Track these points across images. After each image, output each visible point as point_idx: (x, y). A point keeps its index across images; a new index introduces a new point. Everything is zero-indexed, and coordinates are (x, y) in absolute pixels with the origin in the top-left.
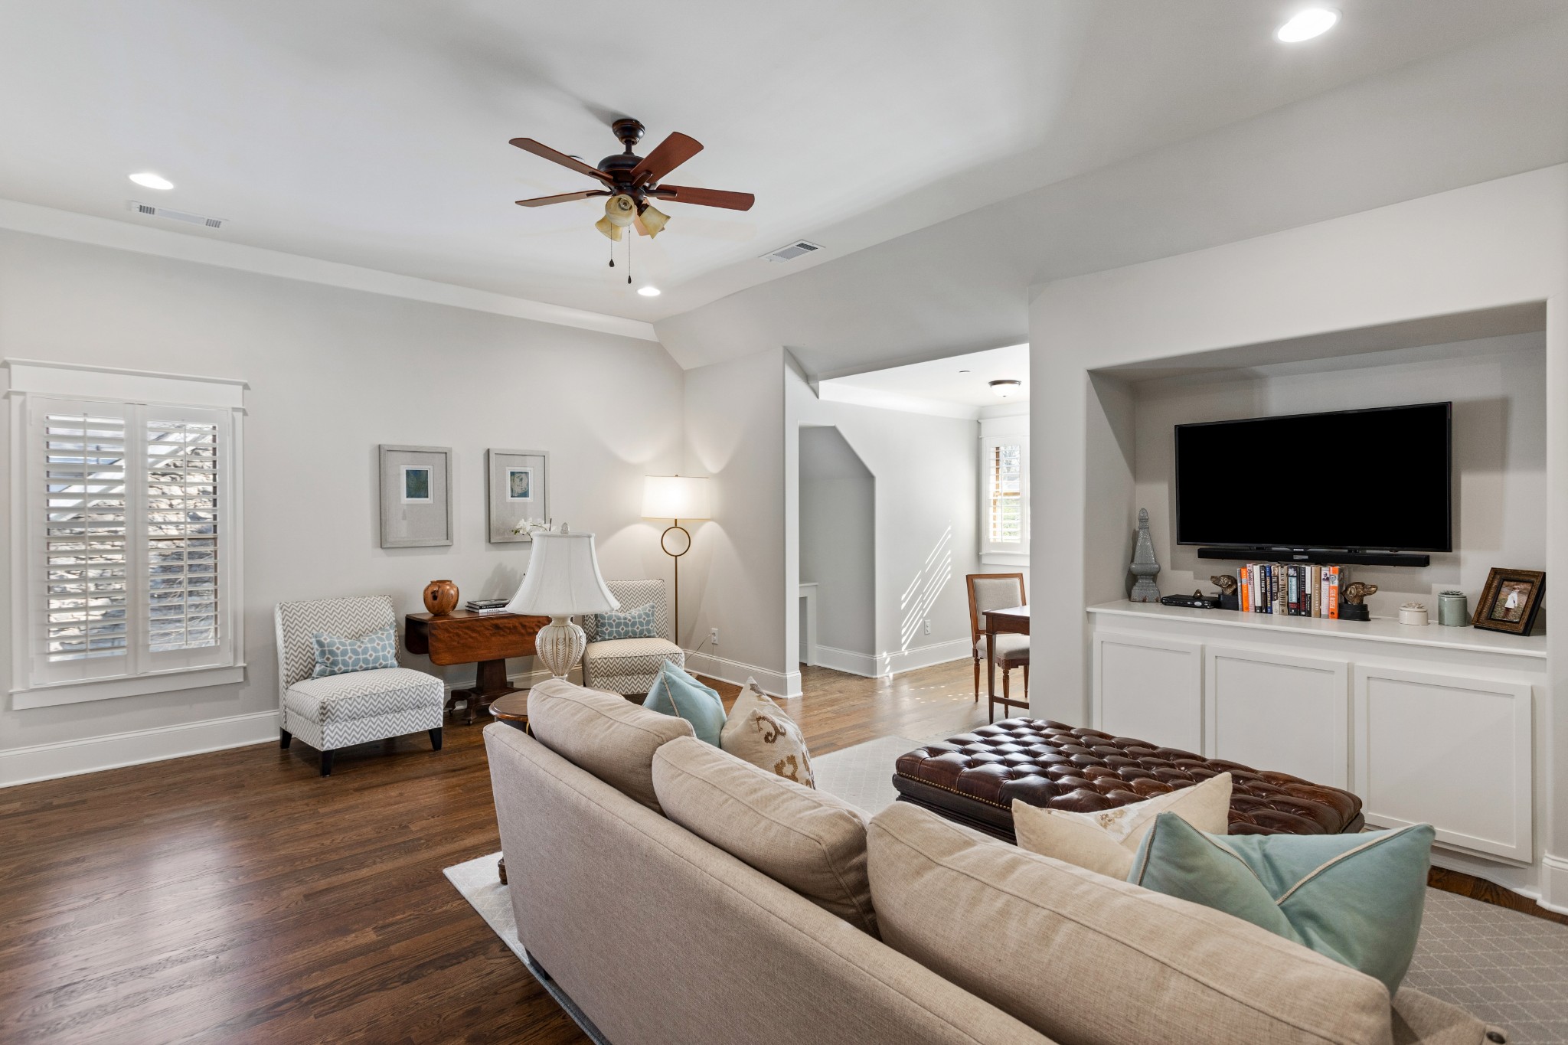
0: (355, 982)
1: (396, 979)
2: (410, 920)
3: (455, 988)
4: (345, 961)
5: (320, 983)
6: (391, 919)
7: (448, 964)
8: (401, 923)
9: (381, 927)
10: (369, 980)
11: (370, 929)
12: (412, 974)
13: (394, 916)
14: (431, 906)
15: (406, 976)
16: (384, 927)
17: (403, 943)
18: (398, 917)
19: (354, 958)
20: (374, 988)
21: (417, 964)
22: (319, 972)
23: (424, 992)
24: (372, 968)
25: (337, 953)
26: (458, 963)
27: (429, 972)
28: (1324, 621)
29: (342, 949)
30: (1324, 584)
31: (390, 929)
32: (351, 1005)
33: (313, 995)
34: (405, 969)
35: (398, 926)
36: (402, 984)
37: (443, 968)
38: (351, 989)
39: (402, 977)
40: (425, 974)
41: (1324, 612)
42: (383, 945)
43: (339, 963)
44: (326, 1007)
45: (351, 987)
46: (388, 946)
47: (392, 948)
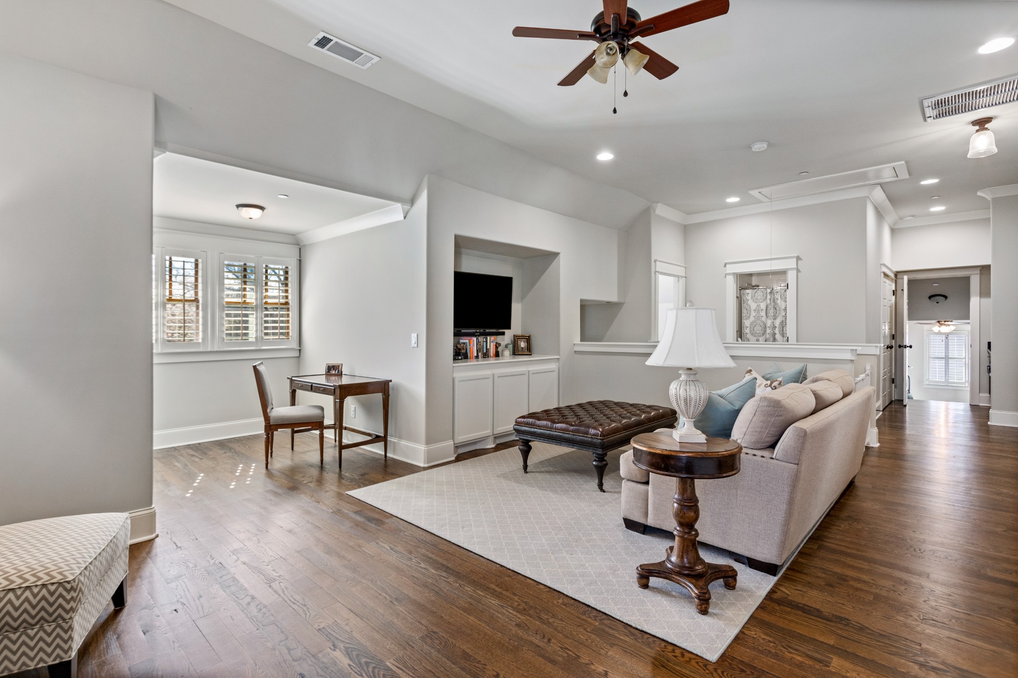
0: (879, 644)
1: (851, 625)
2: (796, 650)
3: (825, 598)
4: (873, 661)
5: (903, 661)
6: (807, 662)
7: (811, 609)
8: (804, 653)
9: (822, 663)
10: (868, 638)
11: (831, 668)
12: (838, 620)
13: (802, 662)
14: (769, 646)
15: (843, 622)
16: (820, 661)
17: (821, 639)
18: (799, 658)
19: (864, 658)
20: (869, 631)
21: (828, 623)
22: (899, 669)
23: (842, 608)
24: (859, 643)
25: (873, 672)
26: (806, 605)
27: (827, 614)
28: (492, 359)
29: (868, 672)
30: (492, 343)
31: (819, 656)
32: (892, 634)
33: (913, 658)
34: (839, 625)
35: (809, 653)
36: (851, 620)
37: (818, 610)
38: (884, 641)
39: (846, 623)
40: (831, 615)
41: (492, 355)
42: (834, 650)
43: (878, 663)
44: (909, 644)
45: (883, 642)
46: (833, 646)
47: (832, 642)
